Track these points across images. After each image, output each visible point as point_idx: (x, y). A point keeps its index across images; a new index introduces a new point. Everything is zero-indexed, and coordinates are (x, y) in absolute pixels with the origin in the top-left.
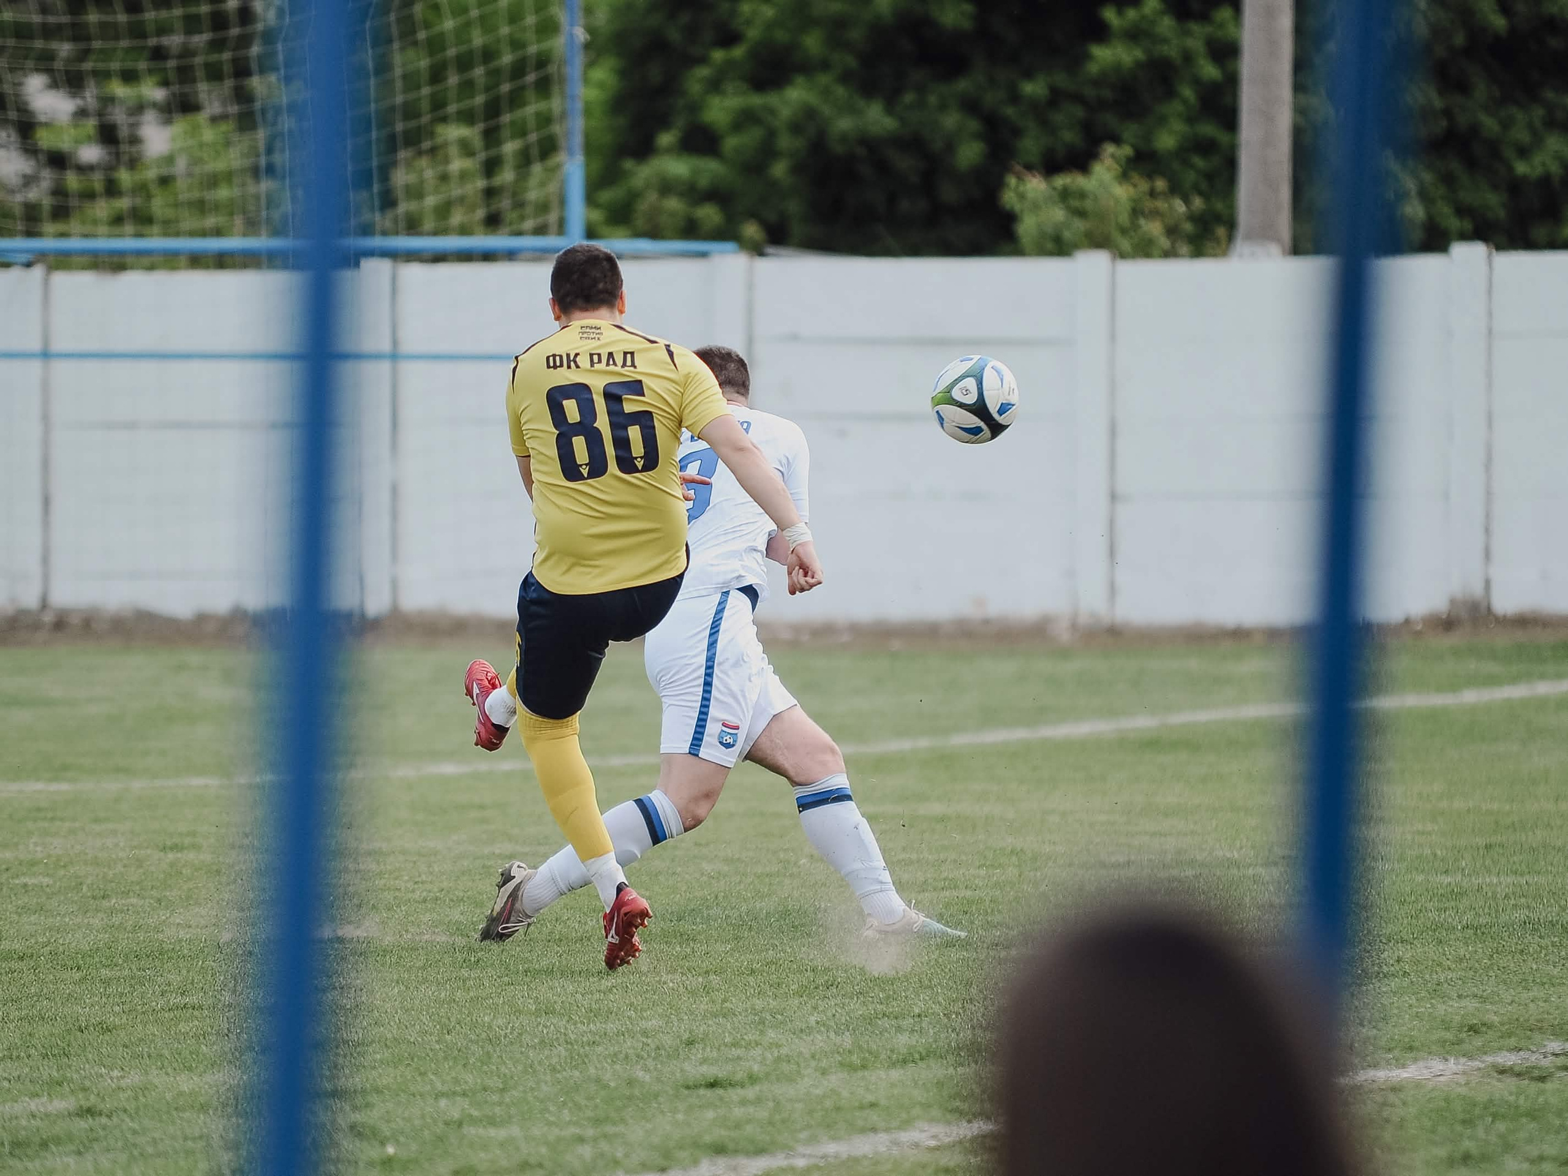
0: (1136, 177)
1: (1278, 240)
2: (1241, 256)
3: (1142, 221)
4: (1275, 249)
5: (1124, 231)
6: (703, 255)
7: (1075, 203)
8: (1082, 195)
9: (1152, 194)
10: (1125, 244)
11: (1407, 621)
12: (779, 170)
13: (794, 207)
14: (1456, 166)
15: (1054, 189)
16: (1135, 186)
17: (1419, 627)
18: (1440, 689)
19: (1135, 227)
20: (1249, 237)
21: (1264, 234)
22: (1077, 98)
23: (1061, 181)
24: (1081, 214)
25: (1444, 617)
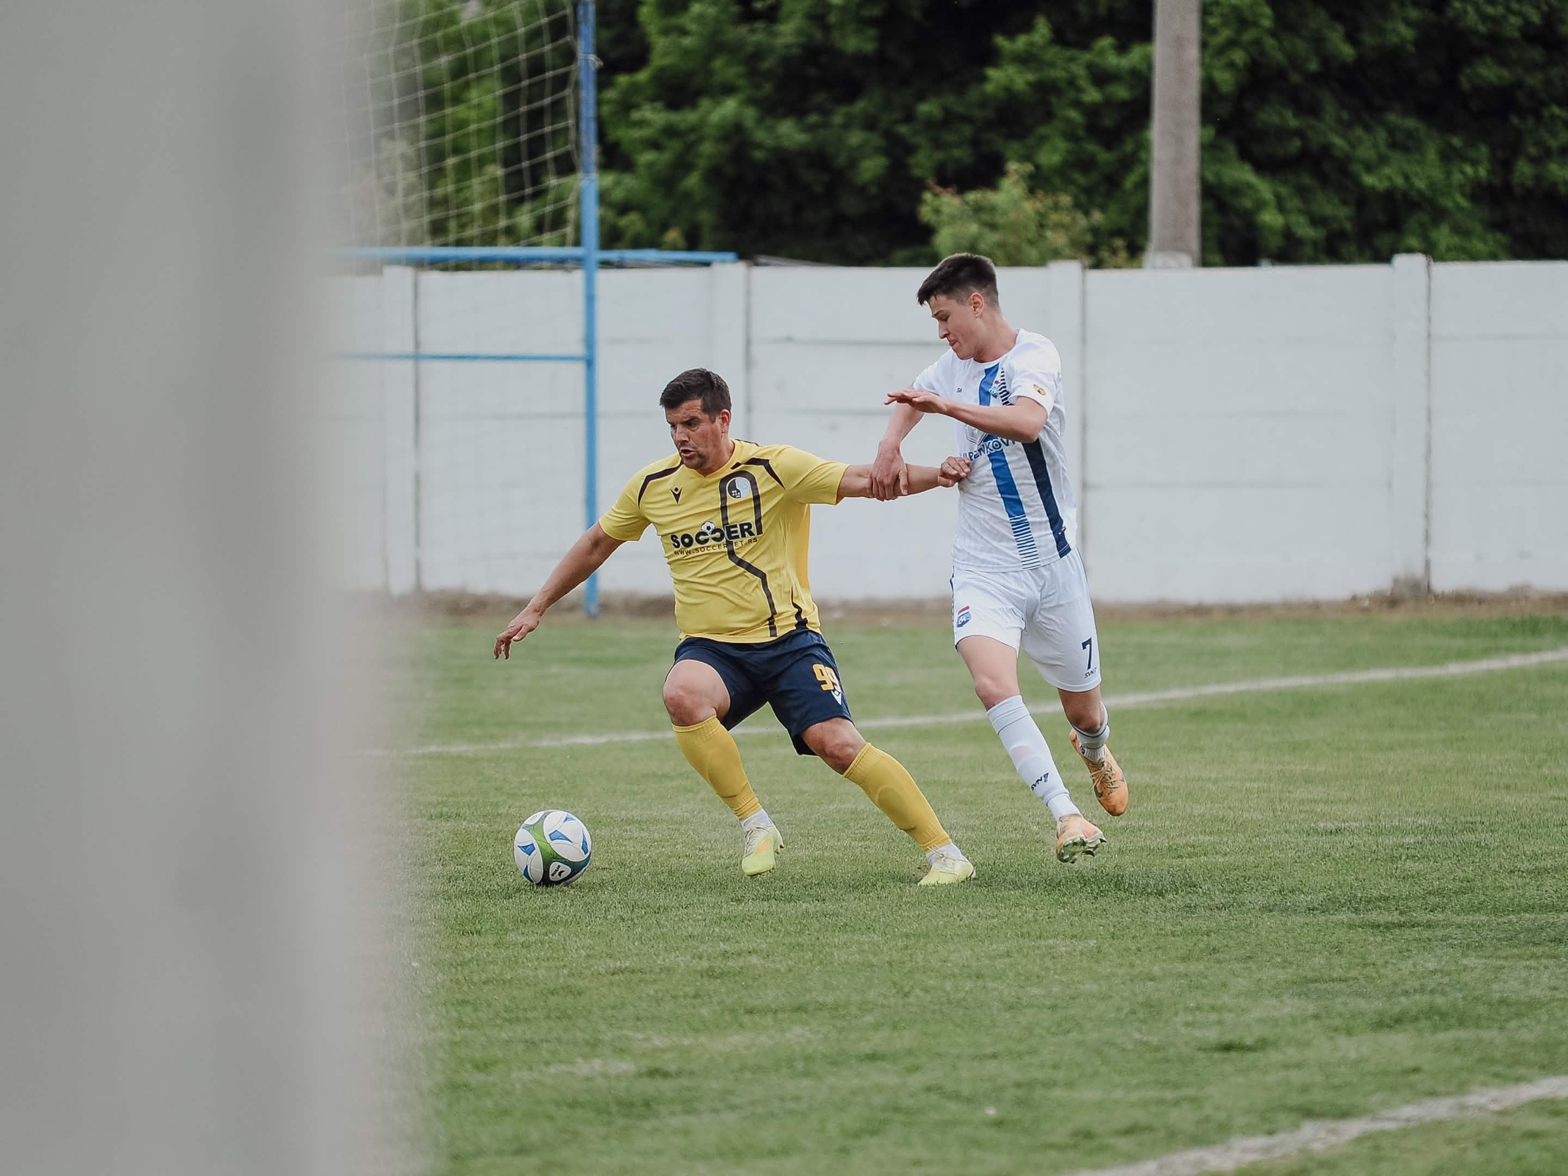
0: (1040, 193)
1: (1186, 250)
2: (1154, 267)
3: (1049, 234)
4: (1185, 260)
5: (1031, 242)
6: (707, 264)
7: (985, 217)
8: (992, 209)
9: (1056, 207)
10: (1033, 253)
11: (1354, 599)
12: (692, 181)
13: (706, 217)
14: (1307, 180)
15: (967, 203)
16: (1041, 201)
17: (1367, 603)
18: (1423, 662)
19: (1041, 236)
20: (1161, 249)
21: (1175, 245)
22: (967, 119)
23: (972, 196)
24: (993, 227)
25: (1388, 594)
